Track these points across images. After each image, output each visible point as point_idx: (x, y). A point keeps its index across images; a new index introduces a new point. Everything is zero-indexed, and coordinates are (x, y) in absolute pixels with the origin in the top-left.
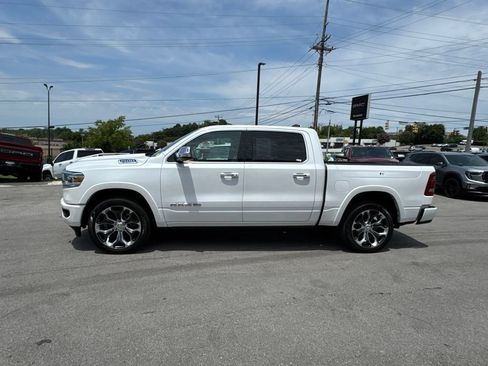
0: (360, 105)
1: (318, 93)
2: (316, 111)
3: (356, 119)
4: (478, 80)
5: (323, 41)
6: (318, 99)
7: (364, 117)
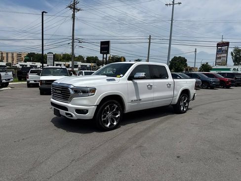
0: (105, 46)
1: (73, 35)
2: (73, 46)
3: (103, 54)
4: (150, 39)
5: (74, 4)
6: (73, 39)
7: (108, 53)
